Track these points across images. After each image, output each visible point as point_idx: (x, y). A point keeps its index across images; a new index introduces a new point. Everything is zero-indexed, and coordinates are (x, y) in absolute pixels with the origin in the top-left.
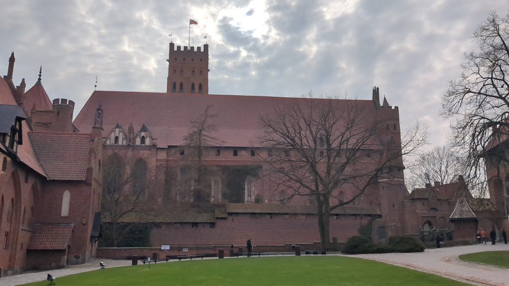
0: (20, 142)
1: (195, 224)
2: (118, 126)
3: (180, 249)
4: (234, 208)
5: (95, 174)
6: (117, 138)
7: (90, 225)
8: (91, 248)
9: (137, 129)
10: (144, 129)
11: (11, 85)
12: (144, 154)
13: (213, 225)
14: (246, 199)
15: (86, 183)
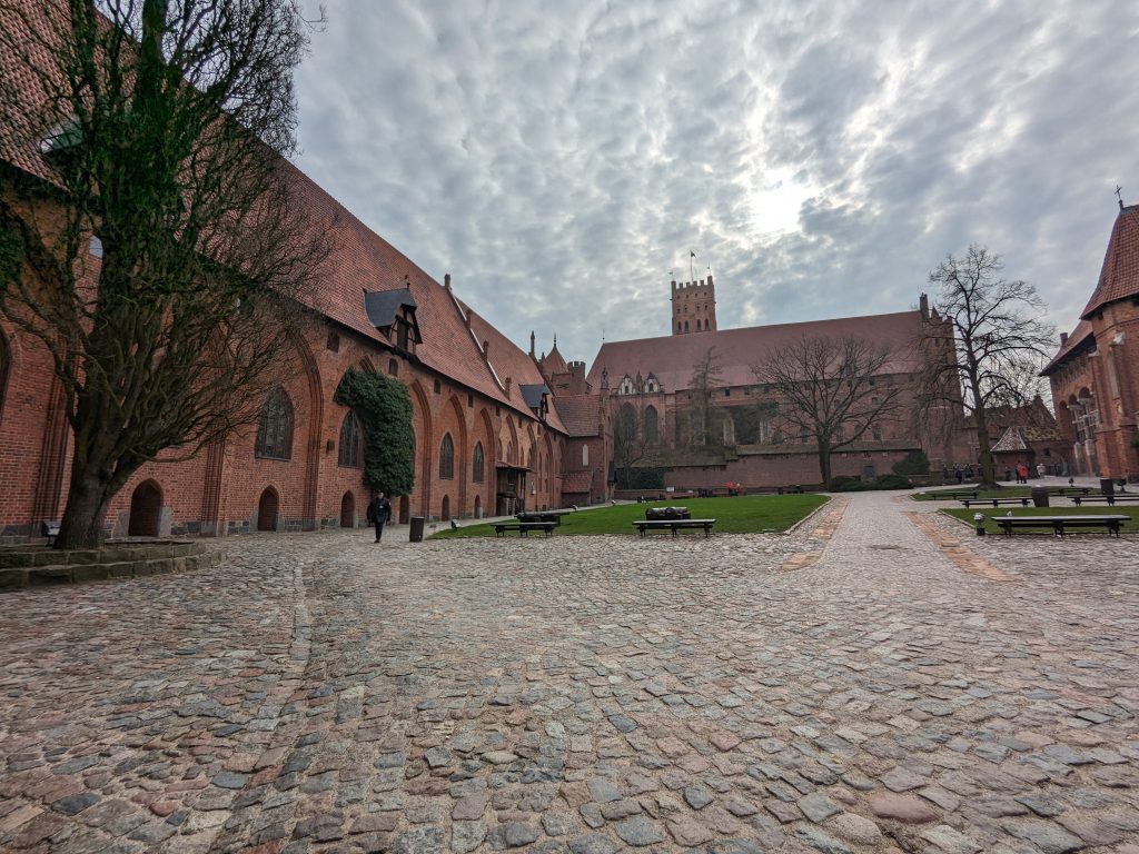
0: (547, 412)
1: (705, 467)
2: (627, 376)
3: (685, 491)
4: (744, 450)
5: (605, 430)
6: (627, 388)
7: (607, 472)
8: (608, 491)
9: (644, 376)
10: (651, 376)
11: (534, 359)
12: (653, 401)
13: (723, 467)
14: (762, 438)
15: (599, 437)
